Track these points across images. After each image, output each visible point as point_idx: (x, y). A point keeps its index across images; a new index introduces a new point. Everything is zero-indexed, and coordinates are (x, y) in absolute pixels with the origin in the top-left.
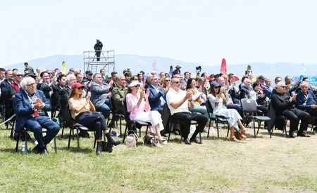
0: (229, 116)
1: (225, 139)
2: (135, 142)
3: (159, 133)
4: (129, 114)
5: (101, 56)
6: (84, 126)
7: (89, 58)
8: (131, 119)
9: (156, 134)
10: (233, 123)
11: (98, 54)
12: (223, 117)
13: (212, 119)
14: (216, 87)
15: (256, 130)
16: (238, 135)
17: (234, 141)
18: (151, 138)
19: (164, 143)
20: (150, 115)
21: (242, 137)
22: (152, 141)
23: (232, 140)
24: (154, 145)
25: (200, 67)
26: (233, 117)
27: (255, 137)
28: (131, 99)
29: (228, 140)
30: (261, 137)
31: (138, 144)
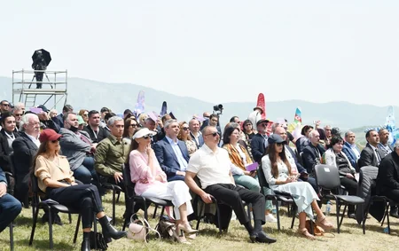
0: (298, 193)
1: (289, 233)
2: (144, 235)
3: (185, 219)
4: (134, 184)
5: (44, 79)
6: (62, 203)
7: (23, 83)
8: (138, 194)
9: (181, 221)
10: (304, 206)
11: (39, 76)
12: (288, 195)
13: (269, 198)
14: (279, 144)
15: (340, 218)
16: (312, 227)
17: (305, 236)
18: (170, 227)
19: (191, 236)
20: (171, 189)
21: (318, 231)
22: (171, 233)
23: (302, 235)
24: (176, 240)
25: (221, 106)
26: (304, 195)
27: (338, 231)
28: (139, 158)
29: (296, 235)
30: (348, 232)
31: (149, 237)
